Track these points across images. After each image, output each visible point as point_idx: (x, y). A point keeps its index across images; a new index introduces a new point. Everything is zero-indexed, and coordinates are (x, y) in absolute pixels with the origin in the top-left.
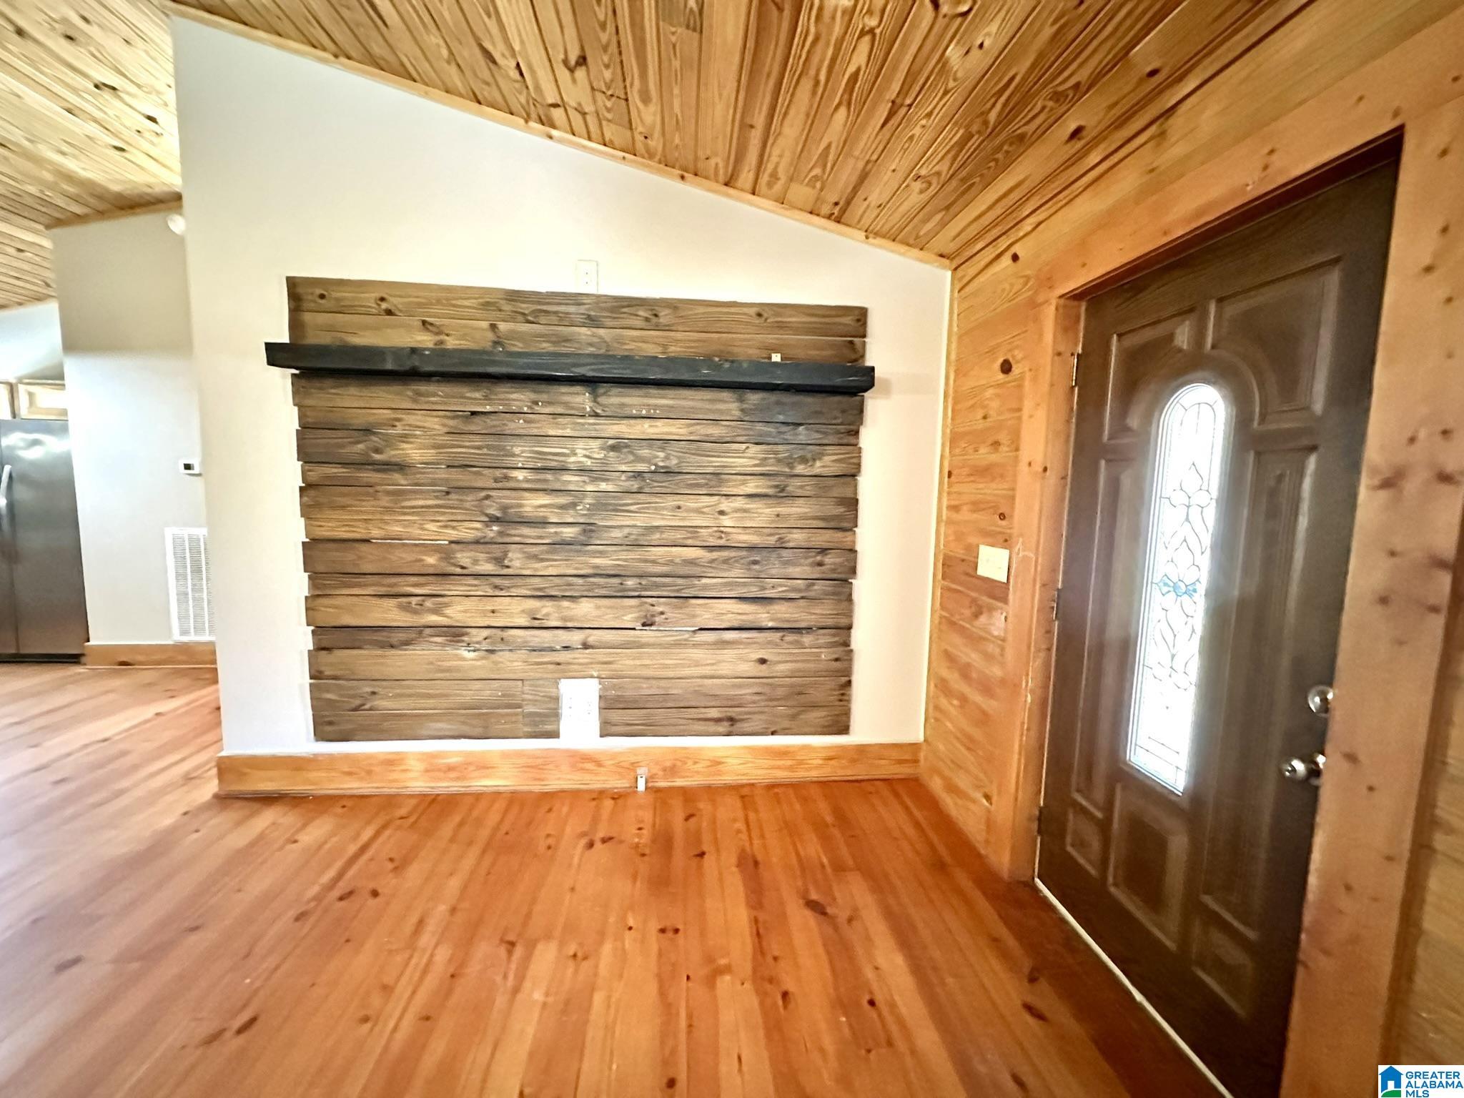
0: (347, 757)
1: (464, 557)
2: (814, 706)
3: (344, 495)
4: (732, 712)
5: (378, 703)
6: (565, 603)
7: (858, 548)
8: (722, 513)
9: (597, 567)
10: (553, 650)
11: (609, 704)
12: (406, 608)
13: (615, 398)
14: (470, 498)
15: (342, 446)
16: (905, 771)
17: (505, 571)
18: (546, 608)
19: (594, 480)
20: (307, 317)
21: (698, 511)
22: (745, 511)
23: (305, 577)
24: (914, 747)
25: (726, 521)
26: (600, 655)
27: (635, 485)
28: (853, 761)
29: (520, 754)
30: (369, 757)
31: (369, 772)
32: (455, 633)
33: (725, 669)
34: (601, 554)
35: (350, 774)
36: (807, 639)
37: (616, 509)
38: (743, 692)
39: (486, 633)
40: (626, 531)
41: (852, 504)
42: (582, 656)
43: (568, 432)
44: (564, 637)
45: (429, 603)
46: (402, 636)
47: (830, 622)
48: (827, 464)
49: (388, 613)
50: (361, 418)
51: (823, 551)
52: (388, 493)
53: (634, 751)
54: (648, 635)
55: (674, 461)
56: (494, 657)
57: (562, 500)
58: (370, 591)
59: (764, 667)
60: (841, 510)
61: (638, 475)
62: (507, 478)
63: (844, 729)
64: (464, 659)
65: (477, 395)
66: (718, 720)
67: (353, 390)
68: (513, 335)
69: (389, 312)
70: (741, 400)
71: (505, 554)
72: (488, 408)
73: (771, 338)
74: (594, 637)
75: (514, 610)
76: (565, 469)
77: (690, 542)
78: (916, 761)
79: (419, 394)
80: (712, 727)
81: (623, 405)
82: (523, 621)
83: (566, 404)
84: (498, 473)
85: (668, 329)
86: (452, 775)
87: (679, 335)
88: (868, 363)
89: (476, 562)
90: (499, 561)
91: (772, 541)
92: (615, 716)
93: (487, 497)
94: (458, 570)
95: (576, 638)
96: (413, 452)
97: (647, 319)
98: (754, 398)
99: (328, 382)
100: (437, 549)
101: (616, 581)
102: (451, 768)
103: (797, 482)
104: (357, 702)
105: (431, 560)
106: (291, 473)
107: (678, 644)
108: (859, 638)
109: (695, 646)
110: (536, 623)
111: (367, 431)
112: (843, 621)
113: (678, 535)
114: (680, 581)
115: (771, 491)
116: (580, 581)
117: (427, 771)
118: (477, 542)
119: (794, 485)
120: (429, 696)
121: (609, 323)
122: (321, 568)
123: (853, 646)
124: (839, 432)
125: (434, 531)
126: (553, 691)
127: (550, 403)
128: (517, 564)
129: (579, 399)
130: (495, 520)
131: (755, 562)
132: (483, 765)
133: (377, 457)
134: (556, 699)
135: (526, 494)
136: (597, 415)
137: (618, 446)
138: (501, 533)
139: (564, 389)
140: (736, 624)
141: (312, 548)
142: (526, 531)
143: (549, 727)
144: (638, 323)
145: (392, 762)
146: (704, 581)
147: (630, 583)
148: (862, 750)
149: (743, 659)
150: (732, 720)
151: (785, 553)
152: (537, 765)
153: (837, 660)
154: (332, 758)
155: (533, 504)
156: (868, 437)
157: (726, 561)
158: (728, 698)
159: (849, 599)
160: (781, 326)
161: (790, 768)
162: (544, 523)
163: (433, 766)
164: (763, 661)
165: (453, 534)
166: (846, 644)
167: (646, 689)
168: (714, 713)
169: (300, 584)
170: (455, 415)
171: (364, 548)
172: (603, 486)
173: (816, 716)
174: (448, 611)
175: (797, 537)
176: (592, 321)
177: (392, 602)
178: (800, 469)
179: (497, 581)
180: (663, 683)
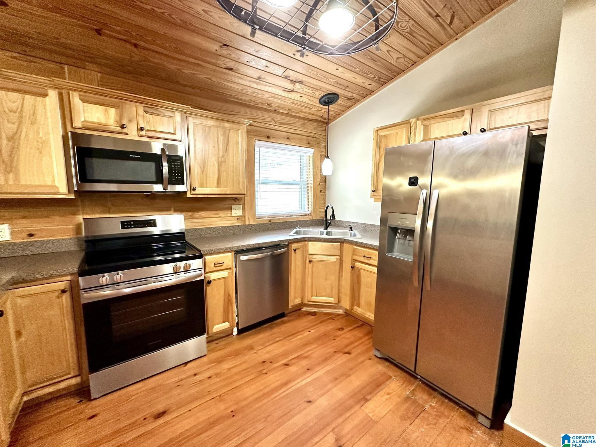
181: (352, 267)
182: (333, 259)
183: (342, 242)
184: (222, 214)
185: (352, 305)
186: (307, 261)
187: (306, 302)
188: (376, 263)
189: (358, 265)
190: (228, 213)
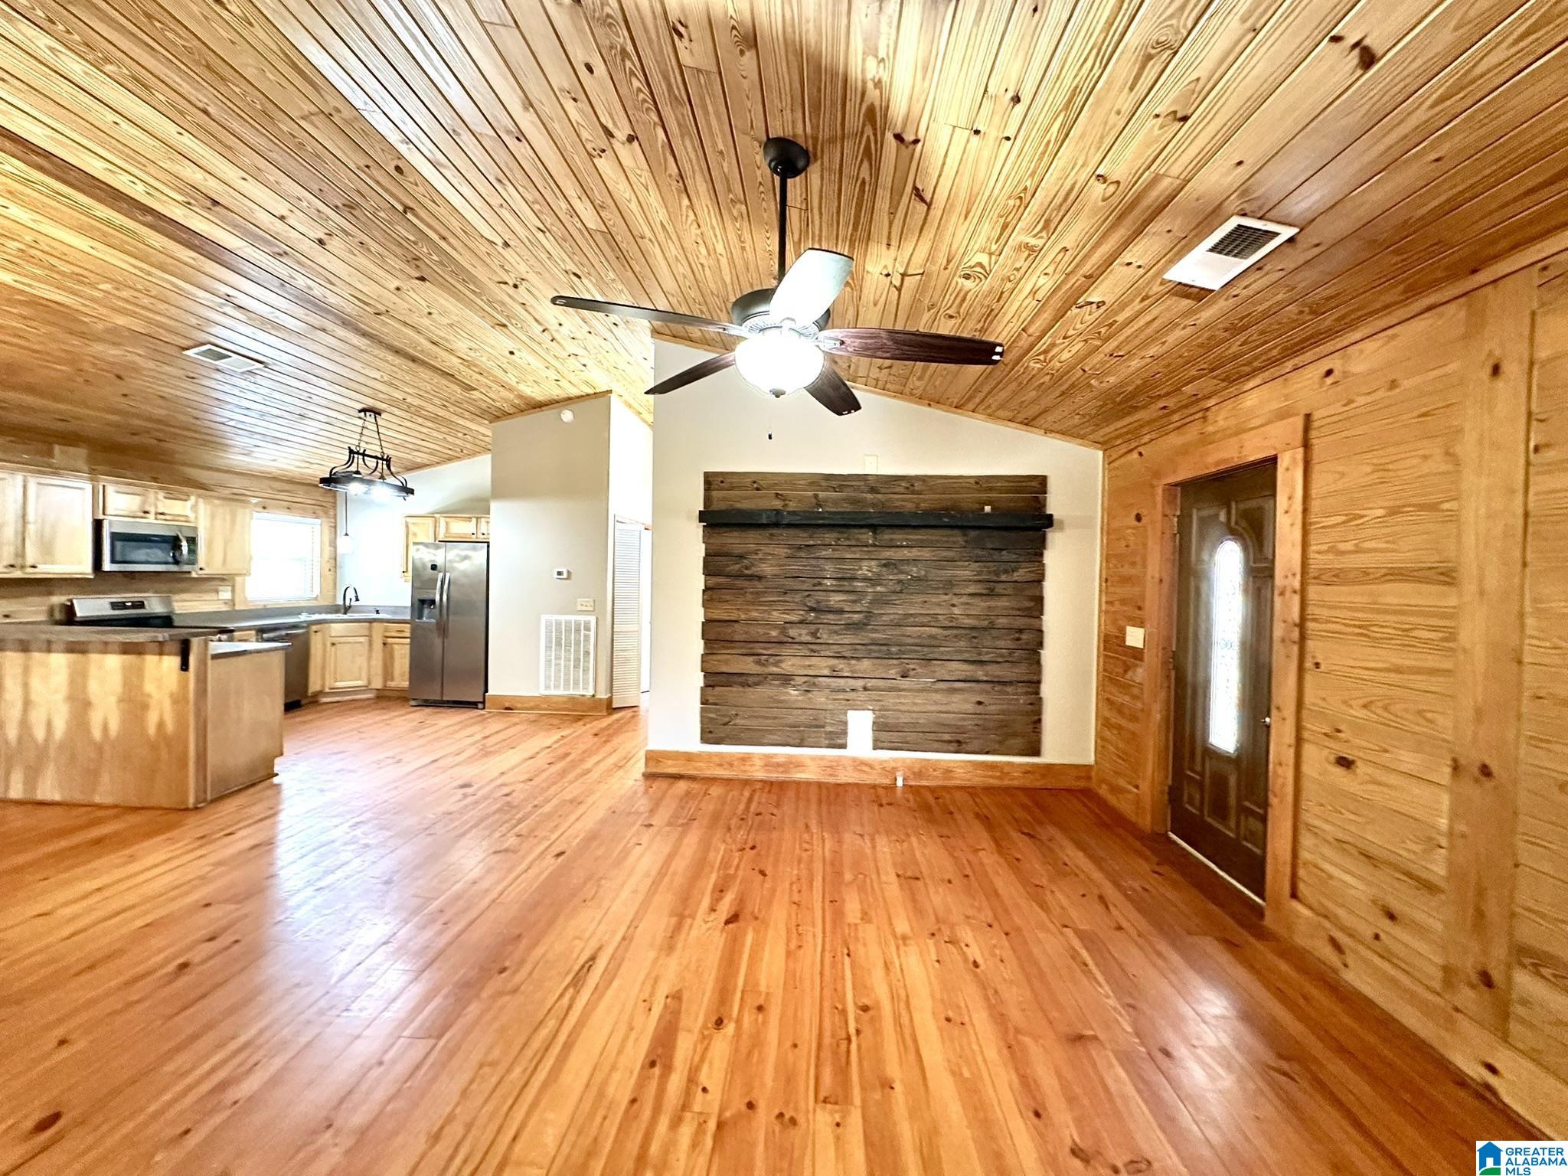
0: (718, 755)
1: (793, 632)
2: (1015, 735)
3: (729, 594)
4: (960, 737)
5: (738, 721)
6: (853, 662)
7: (1044, 629)
8: (953, 605)
9: (872, 639)
10: (844, 691)
11: (879, 727)
12: (759, 663)
13: (887, 536)
14: (798, 598)
15: (728, 566)
16: (1082, 784)
17: (818, 641)
18: (840, 664)
19: (874, 585)
20: (715, 493)
21: (939, 605)
22: (968, 604)
23: (702, 642)
24: (1088, 767)
25: (956, 611)
26: (874, 695)
27: (898, 588)
28: (1043, 776)
29: (822, 758)
30: (731, 755)
31: (731, 765)
32: (786, 679)
33: (952, 707)
34: (876, 631)
35: (721, 765)
36: (1009, 689)
37: (887, 603)
38: (965, 723)
39: (806, 679)
40: (892, 617)
41: (1039, 601)
42: (863, 696)
43: (858, 556)
44: (852, 683)
45: (771, 660)
46: (756, 679)
47: (1025, 678)
48: (1021, 574)
49: (748, 665)
50: (738, 550)
51: (1020, 631)
52: (752, 593)
53: (895, 760)
54: (905, 683)
55: (923, 573)
56: (810, 695)
57: (852, 597)
58: (739, 651)
59: (981, 707)
60: (1032, 604)
61: (900, 581)
62: (820, 584)
63: (1036, 752)
64: (790, 695)
65: (805, 535)
66: (950, 742)
67: (736, 534)
68: (826, 500)
69: (758, 489)
70: (965, 535)
71: (818, 630)
72: (811, 543)
73: (985, 496)
74: (870, 683)
75: (822, 665)
76: (853, 579)
77: (933, 624)
78: (1089, 778)
79: (772, 535)
80: (946, 746)
81: (891, 540)
82: (826, 672)
83: (858, 540)
84: (816, 581)
85: (919, 493)
86: (781, 769)
87: (927, 497)
88: (1049, 512)
89: (800, 635)
90: (814, 634)
91: (986, 623)
92: (884, 736)
93: (808, 596)
94: (790, 640)
95: (860, 683)
96: (767, 569)
97: (907, 488)
98: (973, 534)
99: (722, 530)
100: (775, 627)
101: (884, 648)
102: (779, 765)
103: (1001, 586)
104: (727, 720)
105: (774, 633)
106: (699, 581)
107: (923, 690)
108: (1046, 690)
109: (936, 691)
110: (835, 674)
111: (741, 557)
112: (1035, 678)
113: (925, 620)
114: (925, 649)
115: (984, 592)
116: (863, 648)
117: (766, 765)
118: (801, 622)
119: (999, 589)
120: (767, 718)
121: (883, 490)
122: (712, 637)
123: (1043, 695)
124: (1029, 554)
125: (778, 617)
126: (842, 717)
127: (848, 539)
128: (825, 636)
129: (865, 536)
130: (812, 609)
131: (975, 637)
132: (798, 764)
133: (747, 572)
134: (846, 723)
135: (832, 594)
136: (875, 545)
137: (888, 564)
138: (816, 618)
139: (856, 531)
140: (961, 678)
141: (708, 624)
142: (831, 616)
143: (839, 741)
144: (902, 490)
145: (745, 759)
146: (942, 649)
147: (894, 649)
148: (1049, 768)
149: (966, 701)
150: (958, 742)
151: (992, 631)
152: (833, 766)
153: (1031, 704)
154: (710, 755)
155: (835, 600)
156: (1050, 558)
157: (956, 636)
158: (958, 727)
159: (1038, 663)
160: (991, 489)
161: (1000, 778)
162: (841, 611)
163: (769, 763)
164: (980, 703)
165: (788, 618)
166: (1037, 693)
167: (904, 719)
168: (947, 737)
169: (698, 646)
170: (791, 547)
171: (736, 625)
172: (879, 588)
173: (1017, 742)
174: (783, 665)
175: (1003, 621)
176: (873, 490)
177: (751, 659)
178: (1003, 577)
179: (811, 646)
180: (914, 715)
181: (384, 644)
182: (362, 639)
183: (371, 621)
184: (207, 597)
185: (385, 680)
186: (329, 645)
187: (327, 690)
188: (408, 635)
189: (390, 640)
190: (213, 596)
